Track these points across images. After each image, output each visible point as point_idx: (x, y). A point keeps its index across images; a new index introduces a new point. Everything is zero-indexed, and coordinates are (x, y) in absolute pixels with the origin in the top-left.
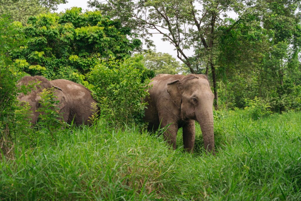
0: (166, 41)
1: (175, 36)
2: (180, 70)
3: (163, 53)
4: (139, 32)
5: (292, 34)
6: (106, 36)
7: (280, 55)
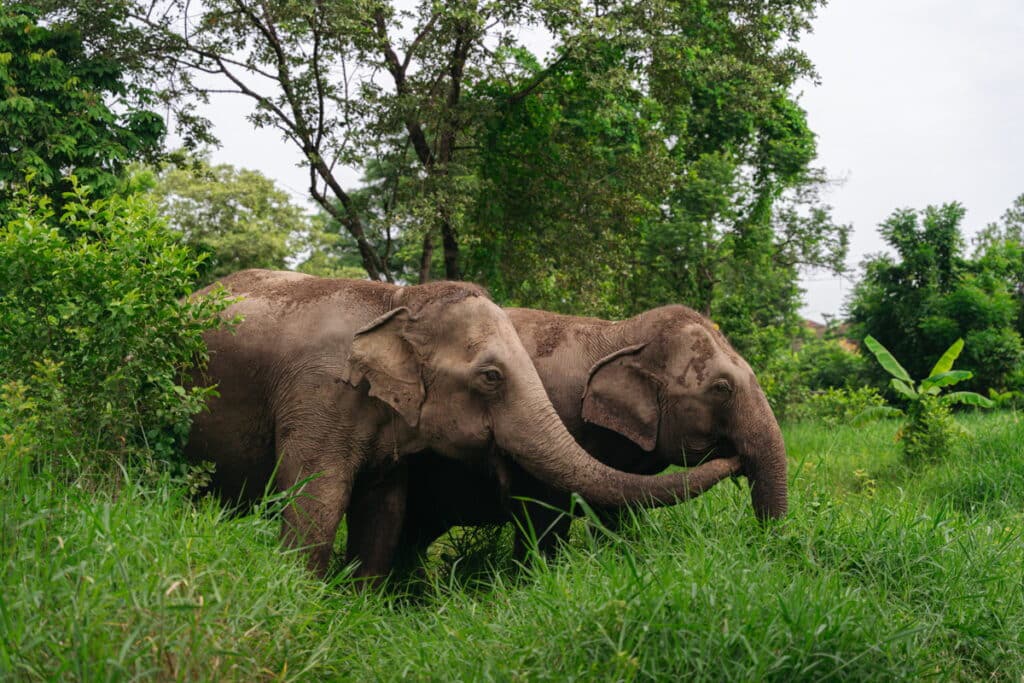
0: (268, 128)
1: (304, 108)
2: (304, 244)
3: (238, 168)
4: (152, 81)
5: (755, 125)
6: (20, 93)
7: (704, 206)
